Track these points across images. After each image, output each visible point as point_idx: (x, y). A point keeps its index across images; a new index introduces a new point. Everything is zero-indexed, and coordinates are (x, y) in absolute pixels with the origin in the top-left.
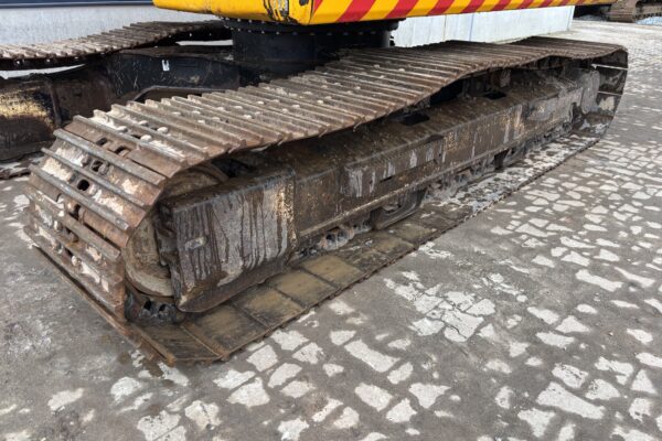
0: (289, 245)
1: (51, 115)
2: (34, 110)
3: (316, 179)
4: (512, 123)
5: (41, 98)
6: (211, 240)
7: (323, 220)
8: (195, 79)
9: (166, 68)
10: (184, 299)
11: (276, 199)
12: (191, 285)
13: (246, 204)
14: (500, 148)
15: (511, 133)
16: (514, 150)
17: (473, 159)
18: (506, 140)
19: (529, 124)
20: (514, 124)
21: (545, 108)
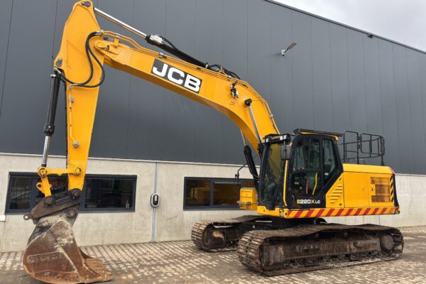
0: (283, 261)
3: (289, 247)
6: (268, 254)
7: (290, 257)
9: (254, 227)
11: (281, 249)
12: (264, 262)
13: (275, 249)
14: (346, 253)
15: (350, 249)
16: (354, 255)
17: (335, 254)
18: (348, 251)
19: (358, 248)
20: (350, 246)
21: (360, 243)
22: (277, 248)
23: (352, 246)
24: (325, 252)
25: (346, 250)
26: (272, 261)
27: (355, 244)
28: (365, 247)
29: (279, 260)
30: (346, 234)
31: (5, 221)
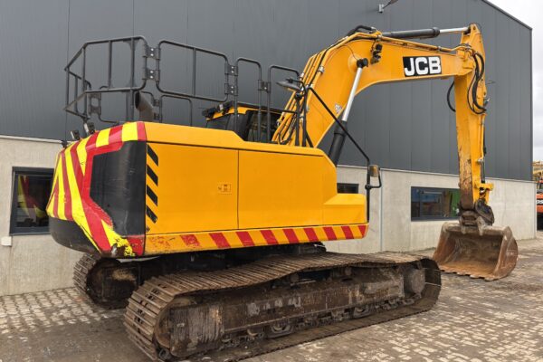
0: (219, 335)
1: (137, 281)
2: (131, 277)
3: (233, 307)
4: (353, 294)
5: (135, 273)
6: (187, 325)
7: (236, 326)
8: (205, 266)
9: (192, 260)
10: (173, 349)
11: (215, 314)
12: (177, 342)
13: (202, 314)
14: (347, 306)
15: (354, 299)
16: (360, 308)
17: (327, 310)
18: (350, 302)
19: (367, 296)
20: (355, 294)
21: (371, 287)
22: (207, 312)
23: (358, 294)
24: (307, 308)
25: (346, 300)
26: (194, 340)
27: (362, 290)
28: (380, 293)
29: (210, 336)
30: (348, 272)
31: (11, 247)
